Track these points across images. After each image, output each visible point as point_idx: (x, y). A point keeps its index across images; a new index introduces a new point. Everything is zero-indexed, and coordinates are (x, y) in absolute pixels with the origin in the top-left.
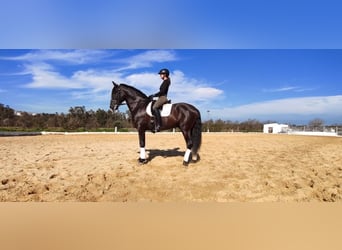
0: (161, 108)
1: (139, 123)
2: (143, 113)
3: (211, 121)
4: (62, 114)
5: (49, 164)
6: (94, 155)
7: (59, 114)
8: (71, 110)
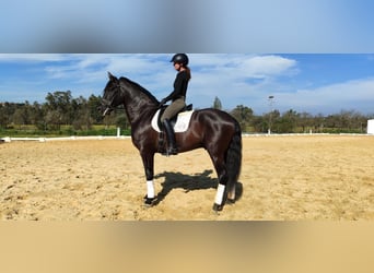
0: (174, 118)
1: (141, 142)
2: (147, 127)
3: (276, 113)
4: (36, 103)
5: (11, 205)
6: (79, 187)
7: (31, 103)
8: (50, 98)
